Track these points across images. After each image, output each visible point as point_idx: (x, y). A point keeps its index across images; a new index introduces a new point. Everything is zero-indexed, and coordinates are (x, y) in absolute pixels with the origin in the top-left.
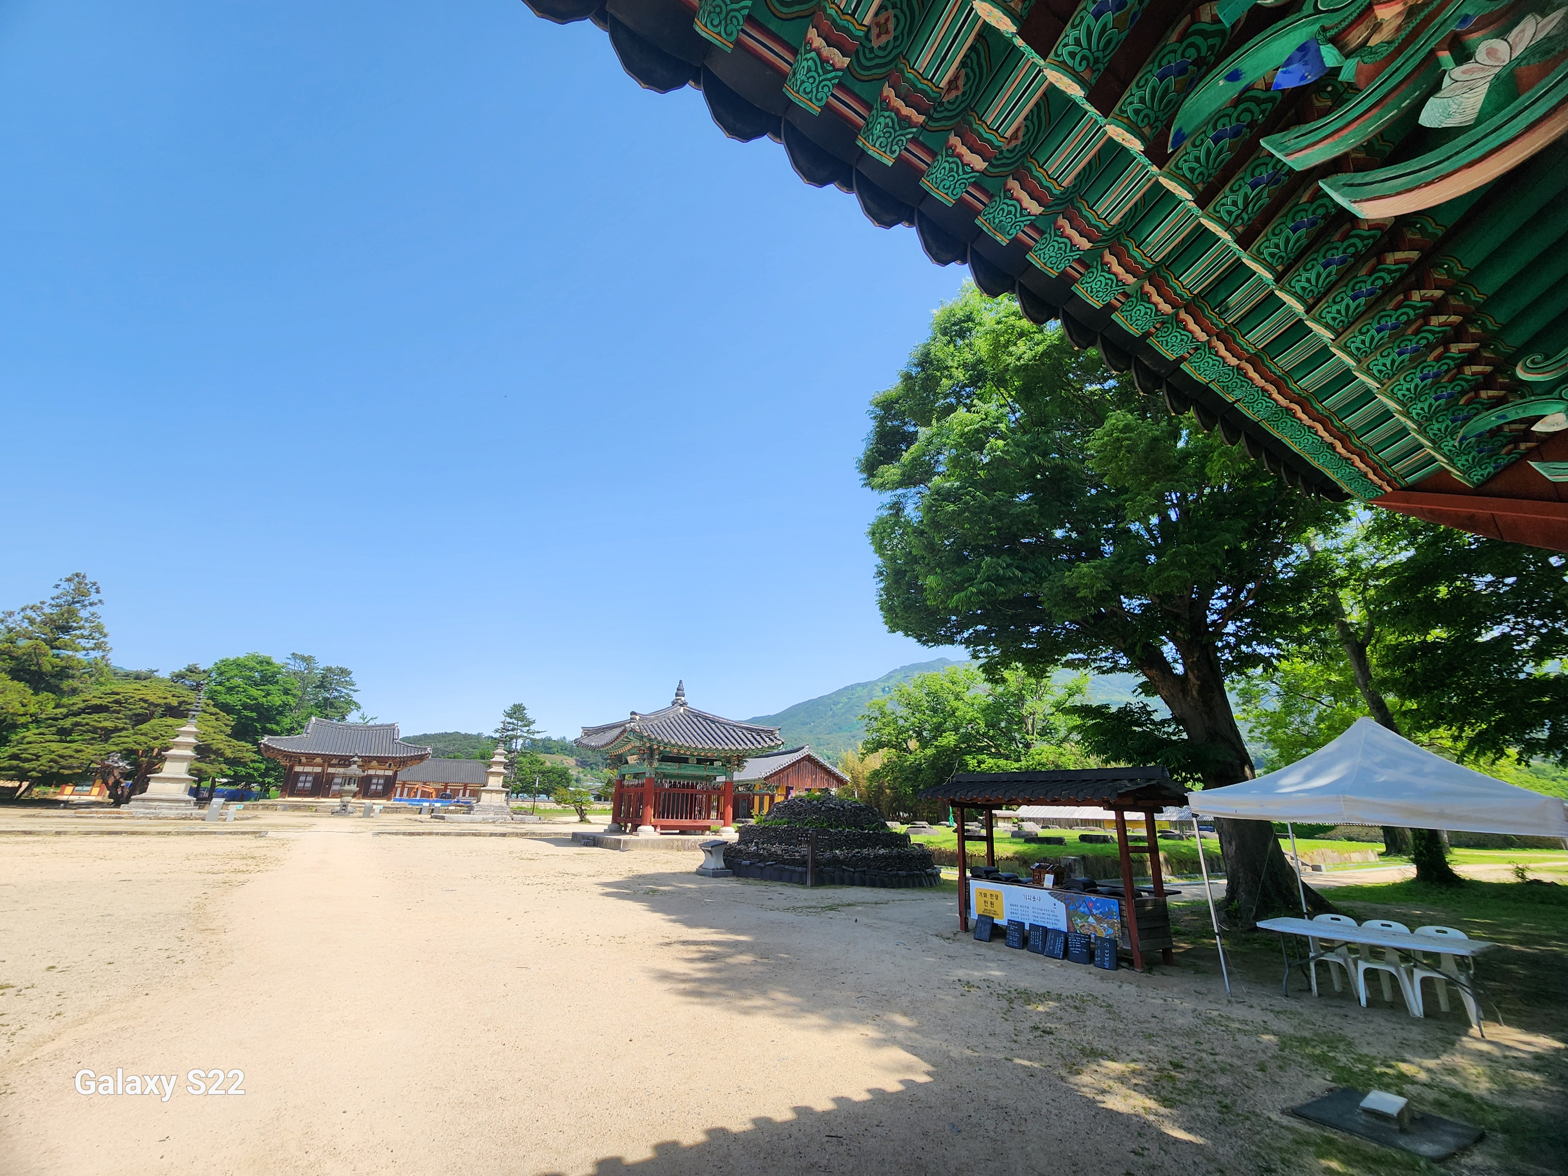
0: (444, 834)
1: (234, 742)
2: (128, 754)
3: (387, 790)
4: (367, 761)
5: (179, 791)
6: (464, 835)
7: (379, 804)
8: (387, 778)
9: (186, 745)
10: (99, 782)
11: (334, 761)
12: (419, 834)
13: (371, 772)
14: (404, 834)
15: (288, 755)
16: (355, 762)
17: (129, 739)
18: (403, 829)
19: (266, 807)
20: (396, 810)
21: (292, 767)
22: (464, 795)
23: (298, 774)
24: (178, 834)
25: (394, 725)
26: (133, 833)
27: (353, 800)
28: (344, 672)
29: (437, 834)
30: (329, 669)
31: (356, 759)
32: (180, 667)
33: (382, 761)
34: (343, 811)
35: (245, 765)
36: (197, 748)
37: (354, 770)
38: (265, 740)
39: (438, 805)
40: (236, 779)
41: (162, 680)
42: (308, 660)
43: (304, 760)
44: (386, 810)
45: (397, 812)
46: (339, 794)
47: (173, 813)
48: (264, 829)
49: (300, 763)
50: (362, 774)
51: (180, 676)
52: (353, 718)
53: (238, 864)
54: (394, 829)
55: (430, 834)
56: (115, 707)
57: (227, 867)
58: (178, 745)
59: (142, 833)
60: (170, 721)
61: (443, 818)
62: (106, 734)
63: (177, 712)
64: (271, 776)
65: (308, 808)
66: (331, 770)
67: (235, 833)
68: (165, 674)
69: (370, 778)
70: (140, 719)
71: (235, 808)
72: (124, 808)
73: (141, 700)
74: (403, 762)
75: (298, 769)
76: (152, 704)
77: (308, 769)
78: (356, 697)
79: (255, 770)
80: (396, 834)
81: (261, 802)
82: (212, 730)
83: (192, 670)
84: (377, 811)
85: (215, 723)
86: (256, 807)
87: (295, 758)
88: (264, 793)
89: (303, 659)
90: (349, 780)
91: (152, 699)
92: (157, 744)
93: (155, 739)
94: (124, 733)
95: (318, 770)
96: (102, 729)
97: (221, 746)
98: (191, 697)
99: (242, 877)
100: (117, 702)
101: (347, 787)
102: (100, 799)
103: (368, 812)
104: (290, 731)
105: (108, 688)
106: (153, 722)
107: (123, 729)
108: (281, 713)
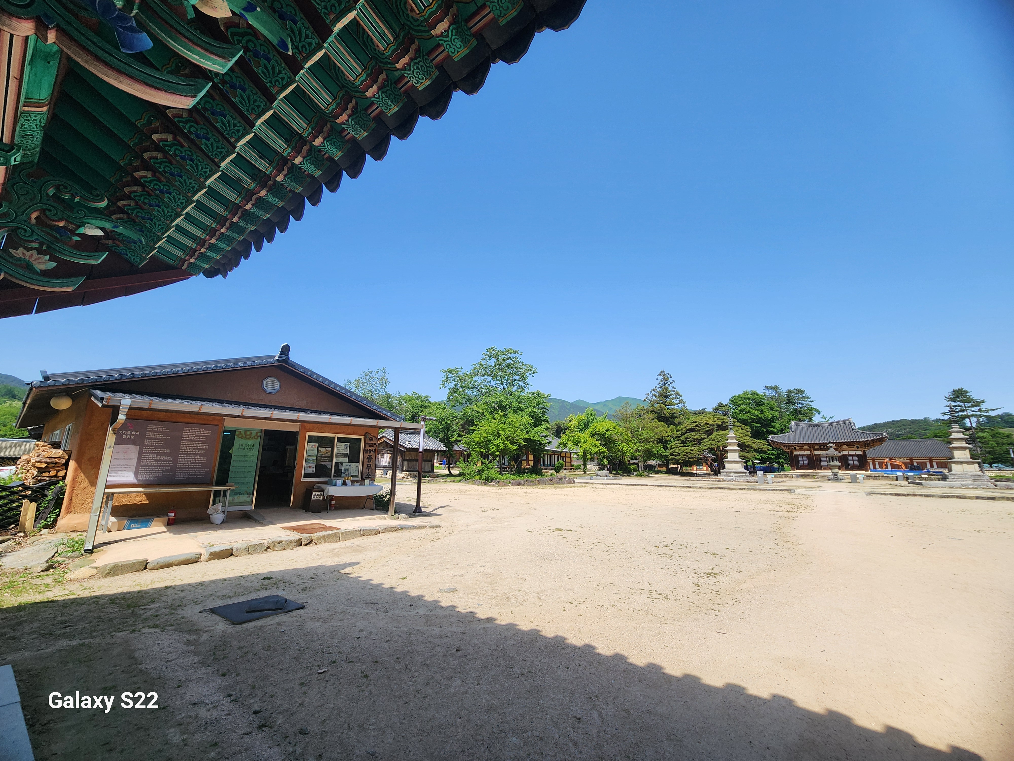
0: (928, 496)
1: (755, 440)
2: (711, 450)
3: (862, 464)
4: (839, 446)
5: (739, 467)
6: (948, 497)
7: (860, 474)
8: (858, 456)
9: (733, 444)
10: (704, 464)
11: (816, 447)
12: (904, 495)
13: (845, 453)
14: (891, 494)
15: (787, 446)
16: (831, 447)
17: (708, 443)
18: (889, 491)
19: (786, 476)
20: (875, 478)
21: (792, 452)
22: (932, 466)
23: (797, 456)
24: (749, 489)
25: (848, 420)
26: (729, 489)
27: (840, 471)
28: (799, 391)
29: (921, 495)
30: (790, 391)
31: (831, 445)
32: (715, 405)
33: (850, 445)
34: (835, 478)
35: (765, 453)
36: (739, 445)
37: (832, 452)
38: (770, 437)
39: (910, 474)
40: (763, 461)
41: (709, 413)
42: (775, 388)
43: (797, 448)
44: (867, 478)
45: (877, 479)
46: (829, 468)
47: (741, 479)
48: (791, 488)
49: (796, 450)
50: (840, 454)
51: (716, 410)
52: (817, 418)
53: (788, 507)
54: (882, 491)
55: (915, 495)
56: (697, 428)
57: (782, 509)
58: (730, 444)
59: (733, 489)
60: (721, 432)
61: (921, 484)
62: (699, 442)
63: (722, 427)
64: (781, 458)
65: (812, 476)
66: (816, 453)
67: (777, 490)
68: (709, 409)
69: (845, 456)
70: (709, 433)
71: (770, 476)
72: (719, 476)
73: (706, 423)
74: (867, 444)
75: (795, 453)
76: (710, 425)
77: (802, 453)
78: (814, 405)
79: (772, 454)
80: (884, 494)
81: (782, 473)
82: (741, 435)
83: (720, 405)
84: (861, 478)
85: (742, 431)
86: (780, 476)
87: (791, 447)
88: (782, 469)
89: (772, 388)
90: (832, 458)
91: (710, 422)
92: (720, 444)
93: (719, 442)
94: (705, 440)
95: (809, 453)
96: (697, 439)
97: (749, 443)
98: (725, 419)
99: (794, 515)
100: (697, 426)
101: (832, 463)
102: (708, 472)
103: (854, 479)
104: (782, 431)
105: (692, 420)
106: (715, 433)
107: (704, 438)
108: (773, 421)
